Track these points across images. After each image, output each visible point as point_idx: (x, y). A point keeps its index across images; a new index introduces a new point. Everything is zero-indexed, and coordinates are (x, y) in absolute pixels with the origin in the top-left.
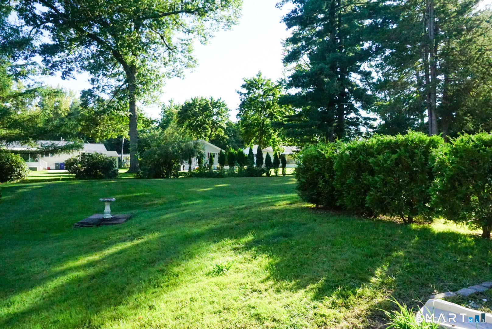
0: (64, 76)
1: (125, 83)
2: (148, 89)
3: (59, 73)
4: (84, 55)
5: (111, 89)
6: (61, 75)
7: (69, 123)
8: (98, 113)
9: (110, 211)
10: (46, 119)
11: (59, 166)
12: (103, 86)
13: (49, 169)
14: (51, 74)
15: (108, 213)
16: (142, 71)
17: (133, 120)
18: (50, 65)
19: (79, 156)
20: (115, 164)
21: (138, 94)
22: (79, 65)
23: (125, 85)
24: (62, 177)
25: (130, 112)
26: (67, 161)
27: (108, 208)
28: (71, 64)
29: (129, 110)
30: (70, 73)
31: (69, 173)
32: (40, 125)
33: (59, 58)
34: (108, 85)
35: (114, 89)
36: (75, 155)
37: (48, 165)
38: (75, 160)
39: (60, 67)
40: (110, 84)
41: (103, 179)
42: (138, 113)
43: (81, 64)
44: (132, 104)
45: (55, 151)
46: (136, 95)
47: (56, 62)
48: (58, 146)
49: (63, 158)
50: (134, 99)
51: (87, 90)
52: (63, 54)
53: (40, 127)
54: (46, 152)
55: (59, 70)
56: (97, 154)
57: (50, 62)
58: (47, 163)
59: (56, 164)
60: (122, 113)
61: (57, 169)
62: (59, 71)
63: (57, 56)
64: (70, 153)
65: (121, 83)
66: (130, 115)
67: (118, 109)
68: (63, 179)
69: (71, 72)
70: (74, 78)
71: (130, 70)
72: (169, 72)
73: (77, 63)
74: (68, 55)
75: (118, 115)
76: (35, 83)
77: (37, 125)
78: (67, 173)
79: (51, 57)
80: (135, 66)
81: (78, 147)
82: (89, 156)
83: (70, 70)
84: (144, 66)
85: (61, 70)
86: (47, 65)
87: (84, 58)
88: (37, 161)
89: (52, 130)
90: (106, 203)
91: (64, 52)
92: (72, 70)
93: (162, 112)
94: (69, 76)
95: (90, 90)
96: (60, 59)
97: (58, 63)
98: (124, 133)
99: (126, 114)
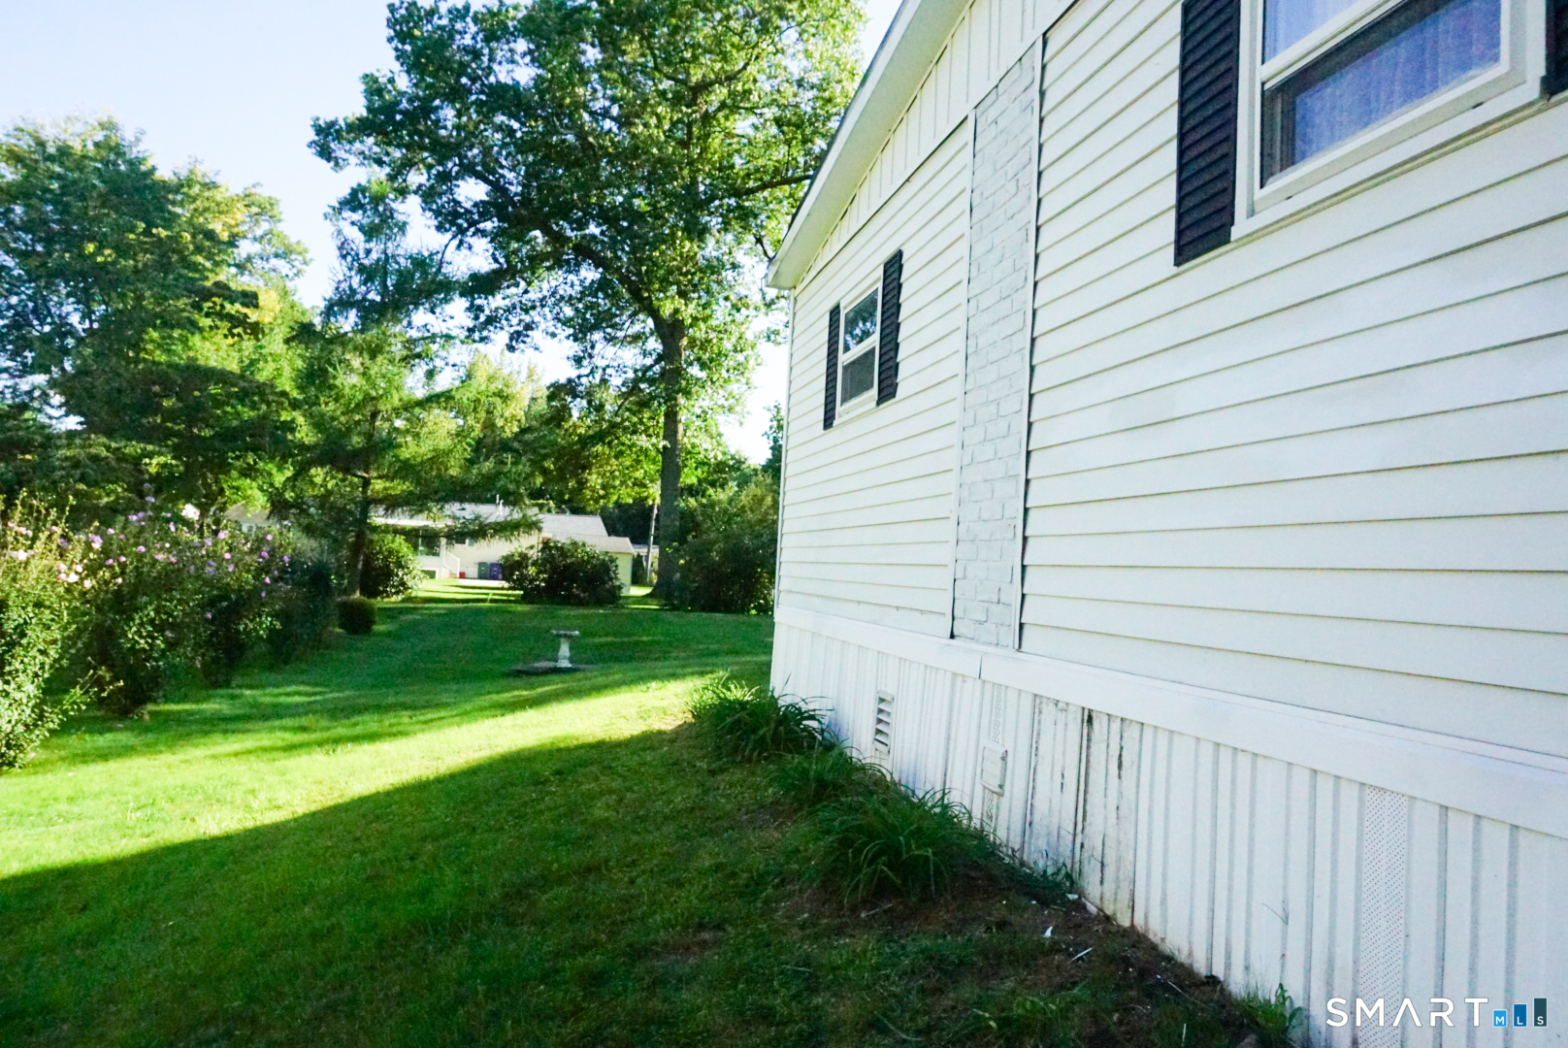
0: (514, 343)
1: (657, 362)
2: (711, 380)
3: (500, 338)
4: (565, 291)
5: (624, 376)
6: (507, 341)
7: (514, 470)
8: (586, 441)
9: (568, 654)
10: (465, 459)
11: (487, 571)
12: (604, 370)
13: (462, 576)
14: (483, 339)
15: (565, 658)
16: (699, 332)
17: (671, 461)
18: (482, 318)
19: (532, 547)
20: (614, 572)
21: (687, 393)
22: (549, 316)
23: (657, 367)
24: (490, 597)
25: (665, 438)
26: (506, 558)
27: (565, 650)
28: (532, 312)
29: (661, 434)
30: (528, 336)
31: (510, 588)
32: (453, 472)
33: (504, 299)
34: (615, 364)
35: (631, 375)
36: (526, 544)
37: (462, 566)
38: (524, 557)
39: (504, 322)
40: (621, 362)
41: (582, 605)
42: (685, 440)
43: (555, 311)
44: (672, 417)
45: (477, 532)
46: (680, 395)
47: (497, 309)
48: (488, 521)
49: (496, 550)
50: (677, 405)
51: (563, 381)
52: (513, 290)
53: (452, 476)
54: (457, 536)
55: (502, 328)
56: (574, 544)
57: (483, 311)
58: (459, 560)
59: (481, 564)
60: (643, 441)
61: (481, 577)
62: (503, 332)
63: (499, 297)
64: (513, 538)
65: (649, 361)
66: (664, 447)
67: (634, 432)
68: (492, 601)
69: (530, 333)
70: (537, 349)
71: (670, 331)
72: (777, 328)
73: (546, 309)
74: (526, 292)
75: (634, 445)
76: (447, 364)
77: (447, 469)
78: (503, 589)
79: (486, 298)
80: (683, 320)
81: (532, 526)
82: (557, 548)
83: (529, 327)
84: (705, 320)
85: (507, 328)
86: (477, 318)
87: (562, 297)
88: (436, 554)
89: (477, 483)
90: (562, 640)
91: (517, 285)
92: (532, 329)
93: (771, 428)
94: (524, 342)
95: (570, 381)
96: (508, 302)
97: (501, 312)
98: (651, 491)
99: (653, 445)
